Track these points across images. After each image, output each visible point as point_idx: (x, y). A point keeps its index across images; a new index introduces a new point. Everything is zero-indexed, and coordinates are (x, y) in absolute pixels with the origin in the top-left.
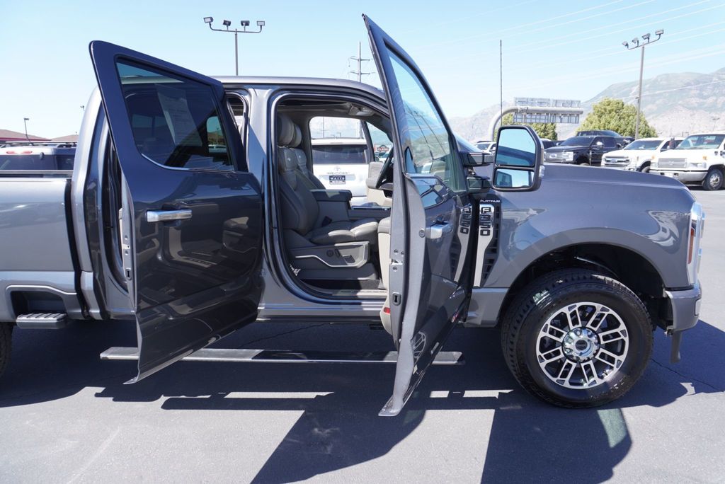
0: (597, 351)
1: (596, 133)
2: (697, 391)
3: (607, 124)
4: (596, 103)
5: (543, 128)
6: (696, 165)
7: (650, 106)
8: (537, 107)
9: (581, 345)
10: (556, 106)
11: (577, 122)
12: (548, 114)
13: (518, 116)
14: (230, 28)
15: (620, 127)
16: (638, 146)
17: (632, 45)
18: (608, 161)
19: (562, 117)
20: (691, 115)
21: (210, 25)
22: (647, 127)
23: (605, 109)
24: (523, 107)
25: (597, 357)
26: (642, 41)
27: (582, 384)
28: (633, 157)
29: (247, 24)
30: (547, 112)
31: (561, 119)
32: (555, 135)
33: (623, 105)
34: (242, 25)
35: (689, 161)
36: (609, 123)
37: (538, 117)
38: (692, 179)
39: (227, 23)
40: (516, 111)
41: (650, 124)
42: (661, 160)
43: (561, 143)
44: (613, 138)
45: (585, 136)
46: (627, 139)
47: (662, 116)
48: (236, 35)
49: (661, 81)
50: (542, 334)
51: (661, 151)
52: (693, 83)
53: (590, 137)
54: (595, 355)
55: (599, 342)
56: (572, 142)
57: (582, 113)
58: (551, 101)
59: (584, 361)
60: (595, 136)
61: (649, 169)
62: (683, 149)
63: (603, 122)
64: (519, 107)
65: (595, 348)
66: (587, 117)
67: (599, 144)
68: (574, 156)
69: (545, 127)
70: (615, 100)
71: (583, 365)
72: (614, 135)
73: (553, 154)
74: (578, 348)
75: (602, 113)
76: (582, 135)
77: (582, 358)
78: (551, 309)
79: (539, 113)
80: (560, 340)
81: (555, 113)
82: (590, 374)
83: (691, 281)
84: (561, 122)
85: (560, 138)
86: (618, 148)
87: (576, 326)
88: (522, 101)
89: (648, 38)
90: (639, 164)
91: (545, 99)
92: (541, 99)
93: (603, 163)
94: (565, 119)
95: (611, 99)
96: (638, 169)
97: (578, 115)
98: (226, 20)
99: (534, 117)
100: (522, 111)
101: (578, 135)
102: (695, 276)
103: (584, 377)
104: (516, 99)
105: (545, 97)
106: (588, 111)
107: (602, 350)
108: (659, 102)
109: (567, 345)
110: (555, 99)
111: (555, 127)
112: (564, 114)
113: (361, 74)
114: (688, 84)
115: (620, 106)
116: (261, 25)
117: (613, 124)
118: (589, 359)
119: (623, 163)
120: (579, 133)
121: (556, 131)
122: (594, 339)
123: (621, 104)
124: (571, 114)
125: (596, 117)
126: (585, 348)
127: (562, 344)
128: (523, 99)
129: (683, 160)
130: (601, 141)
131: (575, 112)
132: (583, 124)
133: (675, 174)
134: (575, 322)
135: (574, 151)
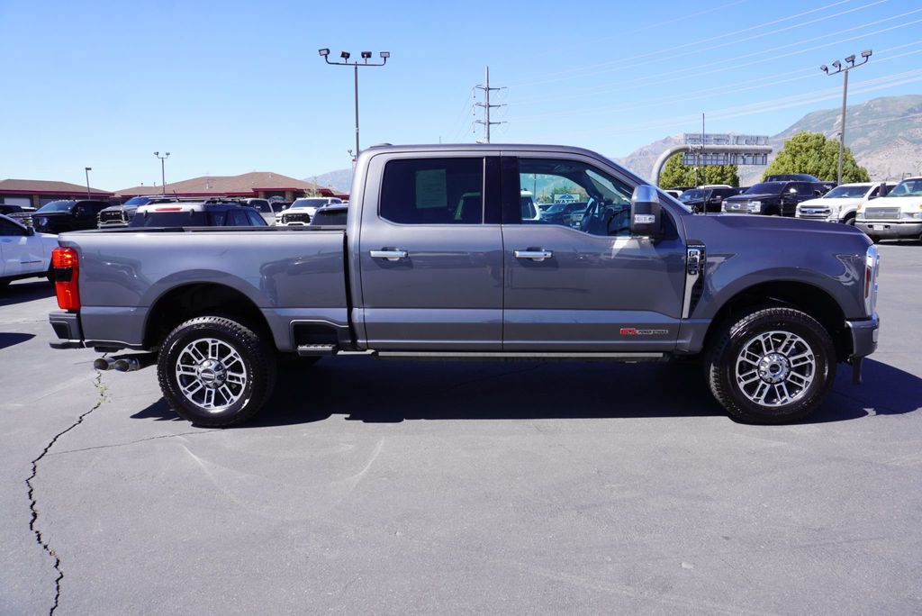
0: (789, 373)
1: (788, 177)
2: (878, 413)
3: (803, 165)
4: (789, 138)
5: (719, 171)
6: (911, 215)
7: (860, 140)
8: (713, 146)
9: (774, 368)
10: (737, 143)
11: (764, 163)
12: (727, 154)
13: (689, 158)
14: (349, 61)
15: (820, 168)
16: (840, 193)
17: (832, 70)
18: (803, 212)
19: (745, 157)
20: (916, 151)
21: (326, 57)
22: (855, 169)
23: (801, 147)
24: (696, 146)
25: (788, 379)
26: (845, 65)
27: (775, 403)
28: (835, 207)
29: (369, 55)
30: (726, 152)
31: (744, 160)
32: (735, 181)
33: (824, 140)
34: (363, 57)
35: (903, 210)
36: (806, 163)
37: (715, 158)
38: (906, 233)
39: (346, 55)
40: (686, 150)
41: (859, 164)
42: (869, 210)
43: (745, 190)
44: (809, 184)
45: (774, 182)
46: (827, 184)
47: (878, 153)
48: (356, 68)
49: (875, 106)
50: (740, 359)
51: (869, 199)
52: (917, 109)
53: (781, 182)
54: (786, 377)
55: (790, 366)
56: (758, 189)
57: (770, 151)
58: (732, 138)
59: (777, 383)
60: (787, 182)
61: (855, 221)
62: (896, 196)
63: (798, 163)
64: (690, 146)
65: (786, 370)
66: (777, 156)
67: (793, 191)
68: (762, 207)
69: (723, 170)
70: (814, 133)
71: (776, 386)
72: (811, 180)
73: (736, 204)
74: (772, 371)
75: (797, 152)
76: (771, 180)
77: (775, 380)
78: (748, 337)
79: (716, 152)
80: (756, 364)
81: (736, 153)
82: (782, 394)
83: (869, 313)
84: (744, 163)
85: (742, 184)
86: (817, 195)
87: (770, 352)
88: (693, 138)
89: (853, 61)
90: (842, 215)
91: (724, 135)
92: (717, 135)
93: (798, 214)
94: (750, 159)
95: (808, 133)
96: (840, 221)
97: (766, 155)
98: (345, 51)
99: (709, 158)
100: (696, 150)
101: (766, 180)
102: (871, 309)
103: (776, 397)
104: (687, 135)
105: (722, 133)
106: (777, 149)
107: (792, 373)
108: (873, 134)
109: (762, 368)
110: (736, 135)
111: (735, 169)
112: (748, 153)
113: (489, 106)
114: (912, 111)
115: (820, 141)
116: (385, 56)
117: (811, 166)
118: (781, 381)
119: (822, 215)
120: (767, 177)
121: (738, 175)
122: (785, 362)
123: (821, 139)
124: (757, 153)
125: (789, 157)
126: (778, 371)
127: (758, 368)
128: (695, 135)
129: (895, 209)
130: (795, 188)
131: (762, 150)
132: (771, 165)
133: (886, 227)
134: (769, 348)
135: (762, 200)
